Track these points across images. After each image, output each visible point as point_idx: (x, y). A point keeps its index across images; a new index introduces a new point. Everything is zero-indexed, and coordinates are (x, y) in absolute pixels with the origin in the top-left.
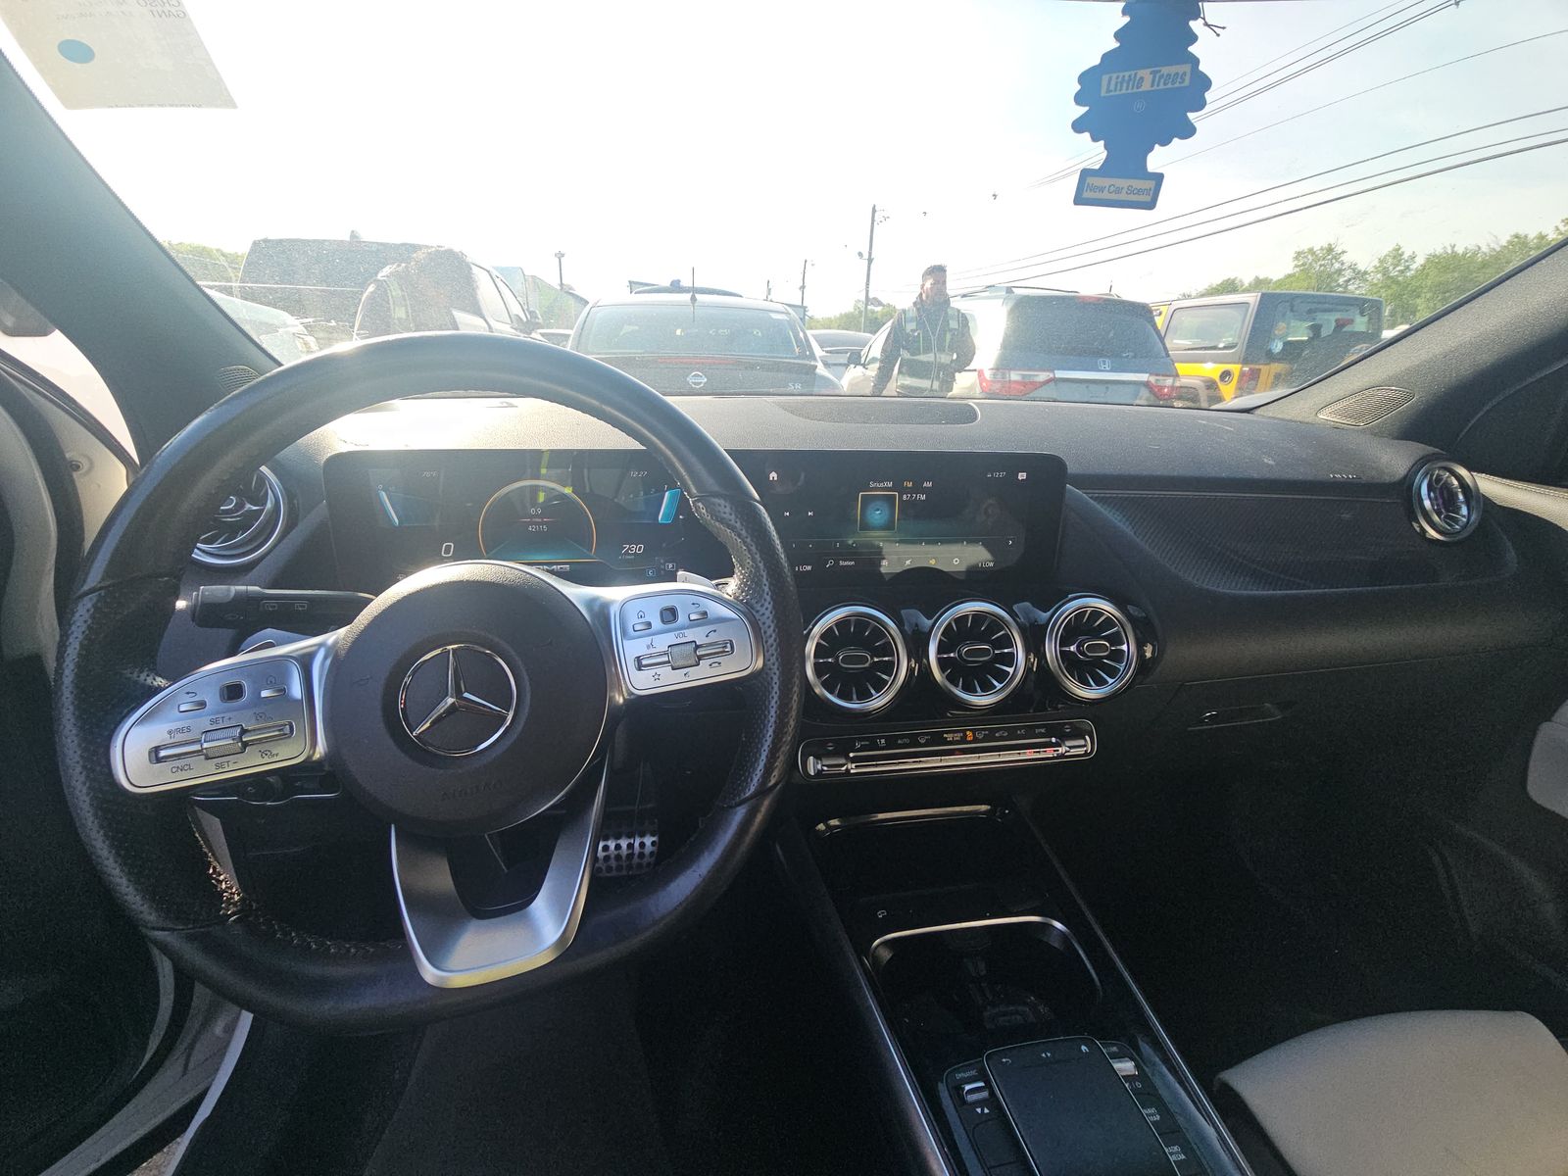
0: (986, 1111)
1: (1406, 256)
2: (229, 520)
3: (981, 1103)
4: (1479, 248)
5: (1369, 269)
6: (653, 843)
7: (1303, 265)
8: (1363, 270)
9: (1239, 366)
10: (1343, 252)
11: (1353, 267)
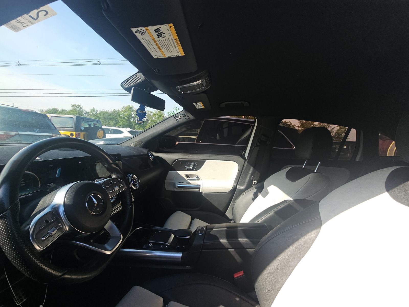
1: (96, 110)
5: (89, 112)
7: (74, 108)
10: (82, 107)
11: (85, 111)
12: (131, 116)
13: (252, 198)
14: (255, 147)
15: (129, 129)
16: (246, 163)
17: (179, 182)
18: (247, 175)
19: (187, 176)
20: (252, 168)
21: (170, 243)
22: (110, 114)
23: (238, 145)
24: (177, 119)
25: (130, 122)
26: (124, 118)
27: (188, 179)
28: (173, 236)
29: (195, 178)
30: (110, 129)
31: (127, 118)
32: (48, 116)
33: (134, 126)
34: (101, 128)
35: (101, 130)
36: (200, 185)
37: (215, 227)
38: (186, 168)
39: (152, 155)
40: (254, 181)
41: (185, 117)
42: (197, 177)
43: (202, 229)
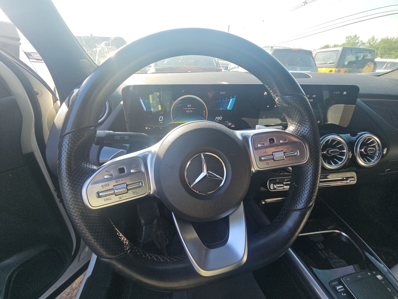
0: (345, 294)
3: (342, 292)
4: (394, 38)
5: (366, 42)
7: (348, 40)
8: (364, 43)
9: (335, 69)
10: (359, 37)
11: (361, 41)
30: (386, 62)
35: (371, 64)
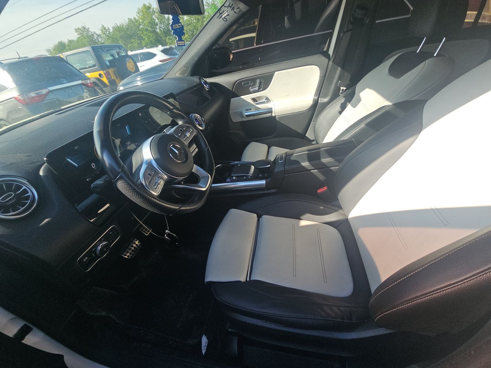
1: (107, 28)
2: (11, 202)
5: (100, 33)
6: (138, 242)
9: (102, 71)
12: (154, 22)
13: (338, 112)
14: (345, 33)
15: (161, 48)
16: (331, 63)
17: (246, 110)
18: (332, 80)
19: (254, 100)
20: (339, 69)
21: (252, 174)
22: (128, 30)
23: (317, 32)
24: (223, 17)
25: (157, 33)
26: (147, 30)
27: (256, 104)
28: (253, 167)
29: (264, 100)
31: (150, 29)
32: (62, 56)
33: (164, 39)
34: (127, 56)
35: (129, 59)
36: (272, 108)
37: (294, 153)
38: (251, 90)
39: (206, 83)
40: (342, 88)
41: (235, 10)
42: (267, 98)
43: (282, 156)
